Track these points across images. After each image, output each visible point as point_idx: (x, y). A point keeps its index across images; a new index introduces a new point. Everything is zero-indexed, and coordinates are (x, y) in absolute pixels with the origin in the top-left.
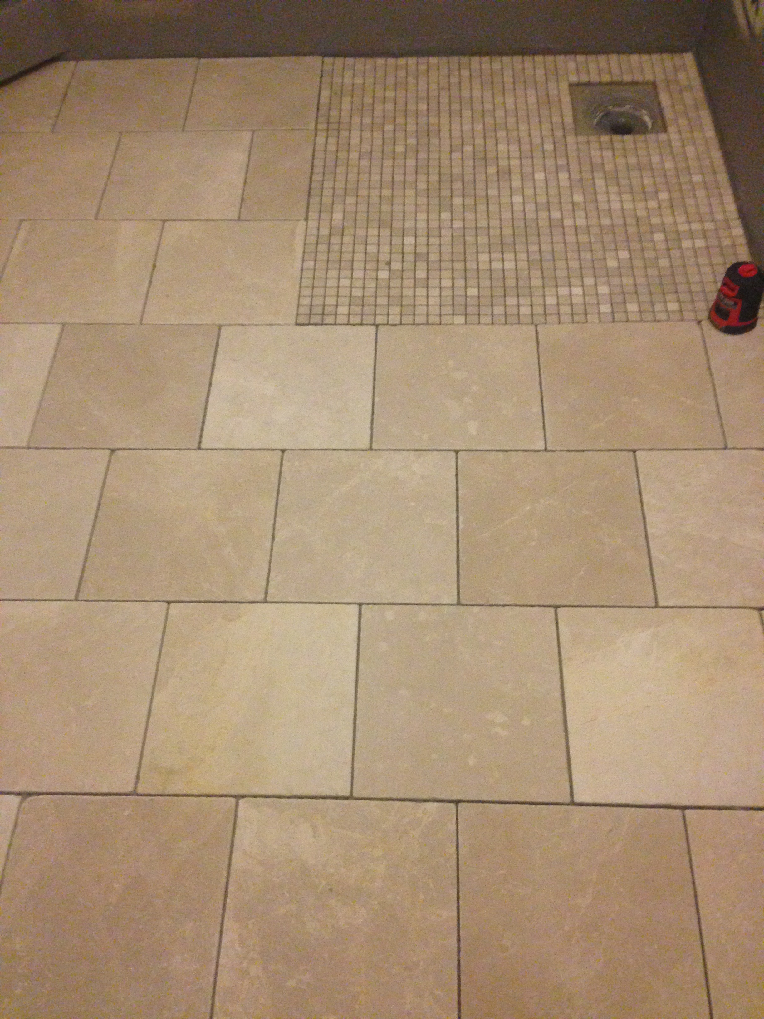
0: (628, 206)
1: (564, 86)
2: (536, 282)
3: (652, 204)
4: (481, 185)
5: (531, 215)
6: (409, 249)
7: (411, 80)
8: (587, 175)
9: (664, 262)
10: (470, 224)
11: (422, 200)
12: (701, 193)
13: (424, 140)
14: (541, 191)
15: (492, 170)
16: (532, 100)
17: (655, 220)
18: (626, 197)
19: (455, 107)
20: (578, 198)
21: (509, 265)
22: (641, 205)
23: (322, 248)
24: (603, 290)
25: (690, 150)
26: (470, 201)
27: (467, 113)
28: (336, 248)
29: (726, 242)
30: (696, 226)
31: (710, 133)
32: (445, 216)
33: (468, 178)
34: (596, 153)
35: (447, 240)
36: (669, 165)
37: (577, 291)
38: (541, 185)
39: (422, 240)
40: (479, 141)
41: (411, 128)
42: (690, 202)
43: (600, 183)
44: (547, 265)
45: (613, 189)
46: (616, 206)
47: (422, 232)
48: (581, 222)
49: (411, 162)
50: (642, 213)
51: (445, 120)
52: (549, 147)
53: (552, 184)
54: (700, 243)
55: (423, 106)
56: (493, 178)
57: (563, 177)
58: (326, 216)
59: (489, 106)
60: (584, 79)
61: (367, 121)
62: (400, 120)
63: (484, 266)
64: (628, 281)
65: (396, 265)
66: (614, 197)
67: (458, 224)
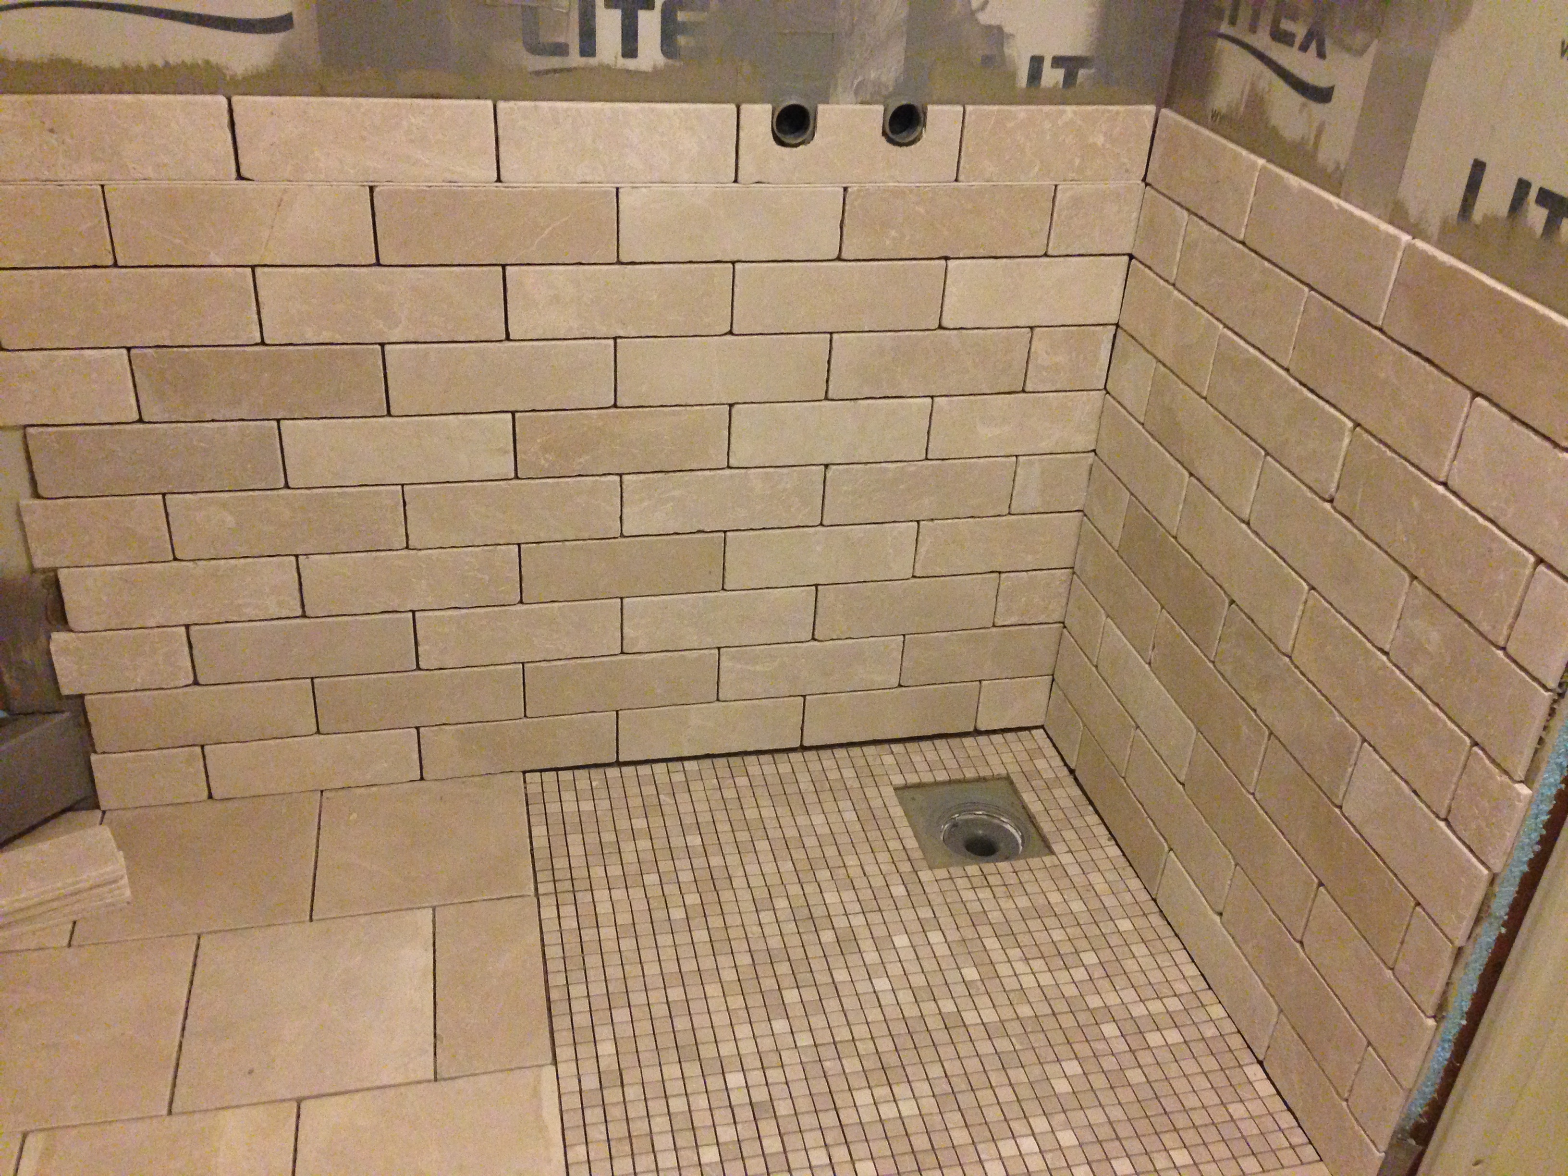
0: (1046, 979)
1: (888, 792)
2: (960, 1137)
3: (1080, 974)
4: (818, 965)
5: (911, 1011)
6: (739, 1098)
7: (666, 799)
8: (969, 933)
9: (1135, 1076)
10: (824, 1037)
11: (736, 1002)
12: (1140, 950)
13: (710, 896)
14: (912, 968)
15: (828, 936)
16: (850, 816)
17: (1094, 1002)
18: (1038, 965)
19: (743, 836)
20: (971, 974)
21: (908, 1108)
22: (1063, 976)
23: (594, 1115)
24: (1067, 1138)
25: (1096, 879)
26: (810, 995)
27: (762, 845)
28: (616, 1112)
29: (1210, 1031)
30: (1155, 1007)
31: (1111, 852)
32: (780, 1026)
33: (797, 954)
34: (968, 895)
35: (795, 1073)
36: (1077, 906)
37: (1028, 1144)
38: (907, 955)
39: (756, 1077)
40: (794, 890)
41: (686, 877)
42: (1130, 965)
43: (991, 943)
44: (966, 1100)
45: (1015, 953)
46: (1028, 981)
47: (751, 1062)
48: (989, 1016)
49: (701, 936)
50: (1070, 991)
51: (733, 860)
52: (899, 891)
53: (924, 952)
54: (1173, 1036)
55: (694, 840)
56: (833, 950)
57: (935, 937)
58: (586, 1051)
59: (791, 833)
60: (913, 779)
61: (615, 871)
62: (665, 866)
63: (868, 1115)
64: (1096, 1116)
65: (727, 1134)
66: (1021, 967)
67: (804, 1040)
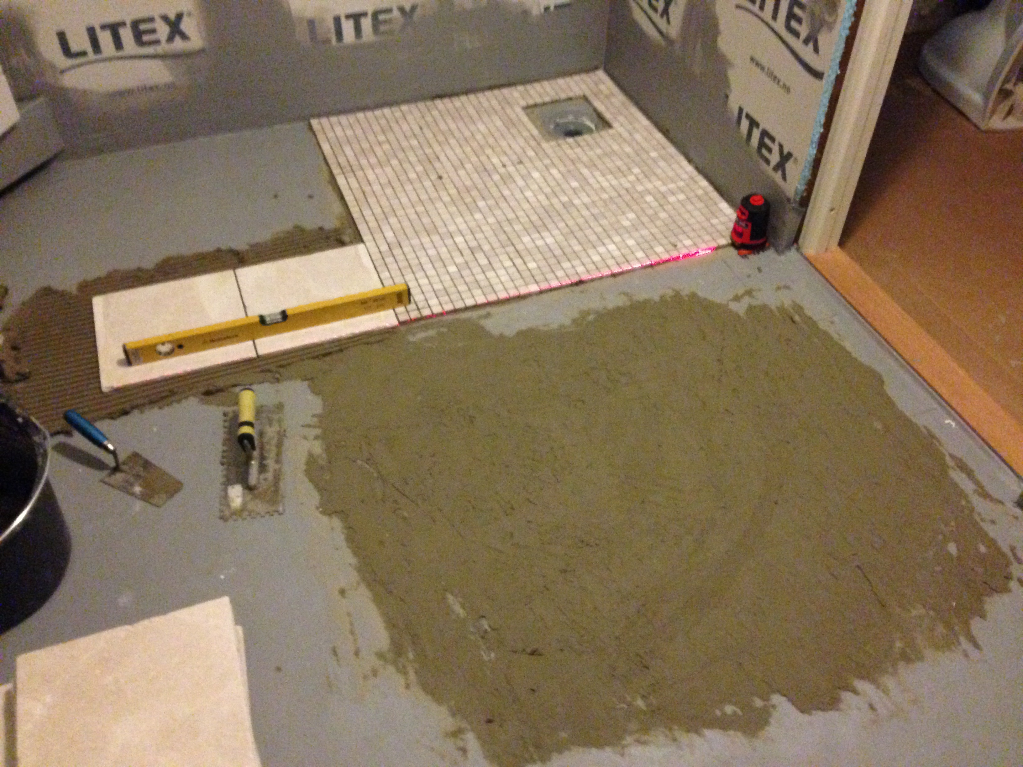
0: (614, 182)
1: (519, 110)
2: (578, 248)
3: (632, 178)
4: (494, 190)
5: (545, 202)
6: (462, 246)
7: (394, 125)
8: (572, 167)
9: (663, 215)
10: (501, 218)
11: (453, 209)
12: (662, 164)
13: (428, 166)
14: (543, 185)
15: (496, 177)
16: (499, 123)
17: (640, 188)
18: (610, 177)
19: (441, 138)
20: (575, 184)
21: (550, 240)
22: (623, 180)
23: (389, 260)
24: (631, 242)
25: (638, 137)
26: (491, 202)
27: (453, 141)
28: (400, 257)
29: (700, 192)
30: (672, 186)
31: (645, 122)
32: (478, 216)
33: (481, 186)
34: (569, 151)
35: (489, 233)
36: (628, 149)
37: (612, 247)
38: (541, 181)
39: (469, 237)
40: (474, 159)
41: (413, 159)
42: (659, 171)
43: (585, 171)
44: (579, 234)
45: (597, 174)
46: (605, 184)
47: (466, 231)
48: (586, 200)
49: (428, 184)
50: (627, 185)
51: (437, 148)
52: (531, 153)
53: (549, 178)
54: (681, 197)
55: (414, 142)
56: (500, 183)
57: (554, 171)
58: (378, 236)
59: (467, 134)
60: (531, 102)
61: (373, 160)
62: (401, 155)
63: (530, 245)
64: (645, 232)
65: (459, 260)
66: (600, 179)
67: (491, 220)
